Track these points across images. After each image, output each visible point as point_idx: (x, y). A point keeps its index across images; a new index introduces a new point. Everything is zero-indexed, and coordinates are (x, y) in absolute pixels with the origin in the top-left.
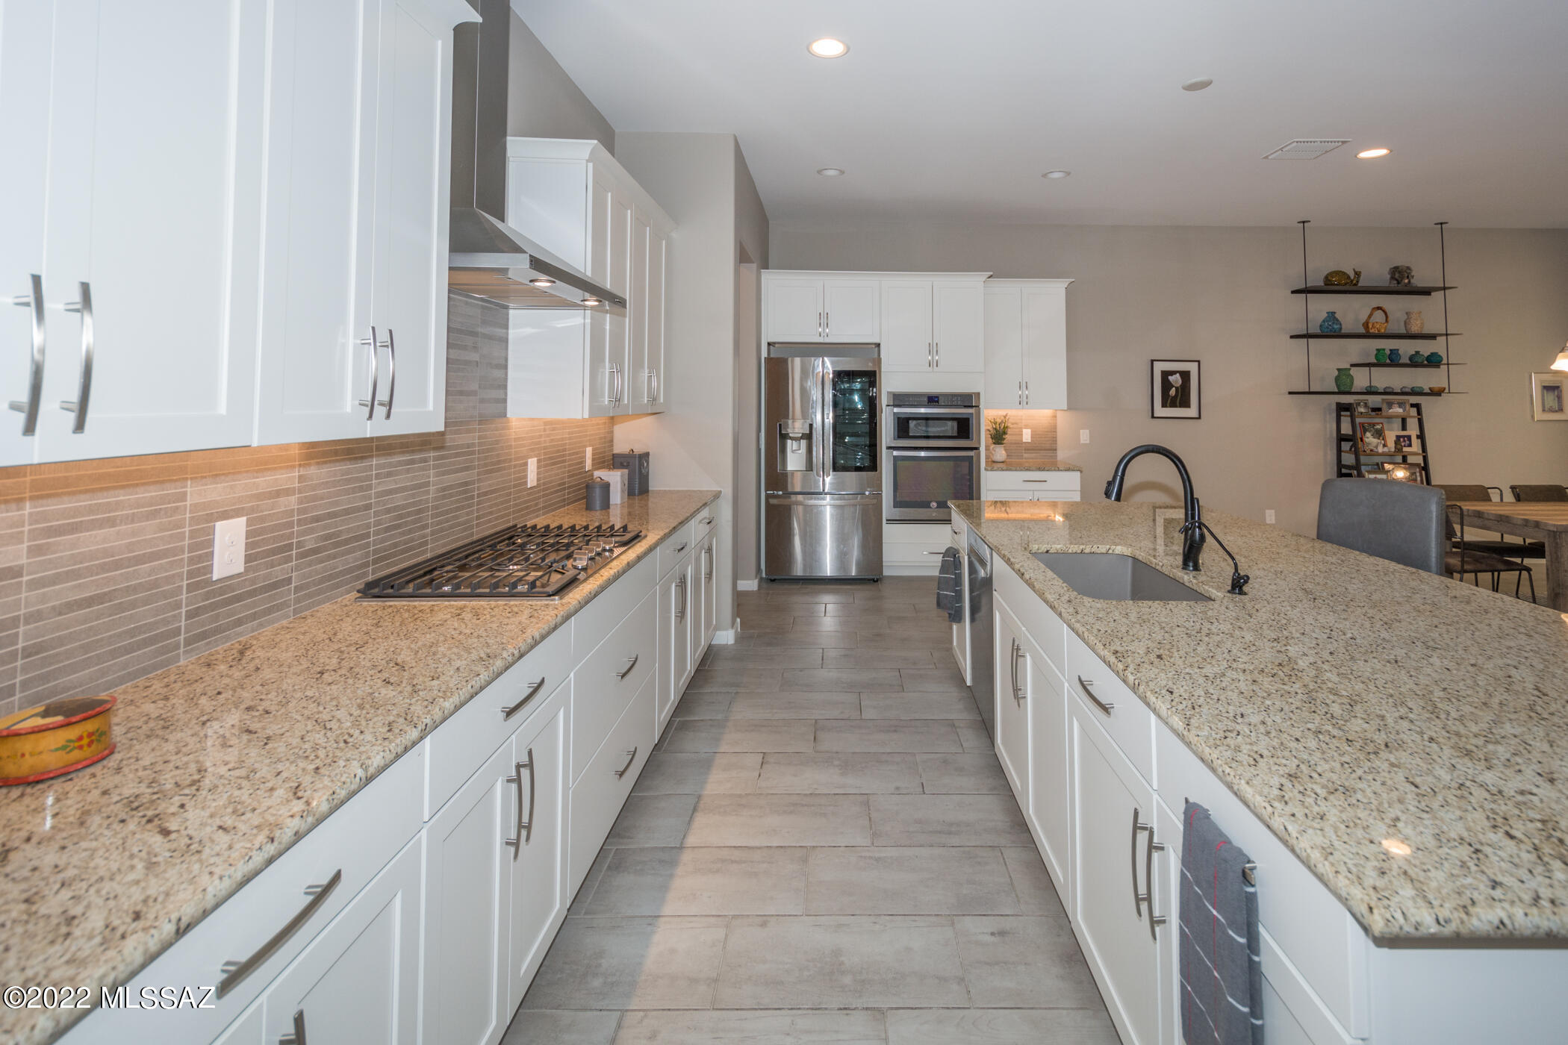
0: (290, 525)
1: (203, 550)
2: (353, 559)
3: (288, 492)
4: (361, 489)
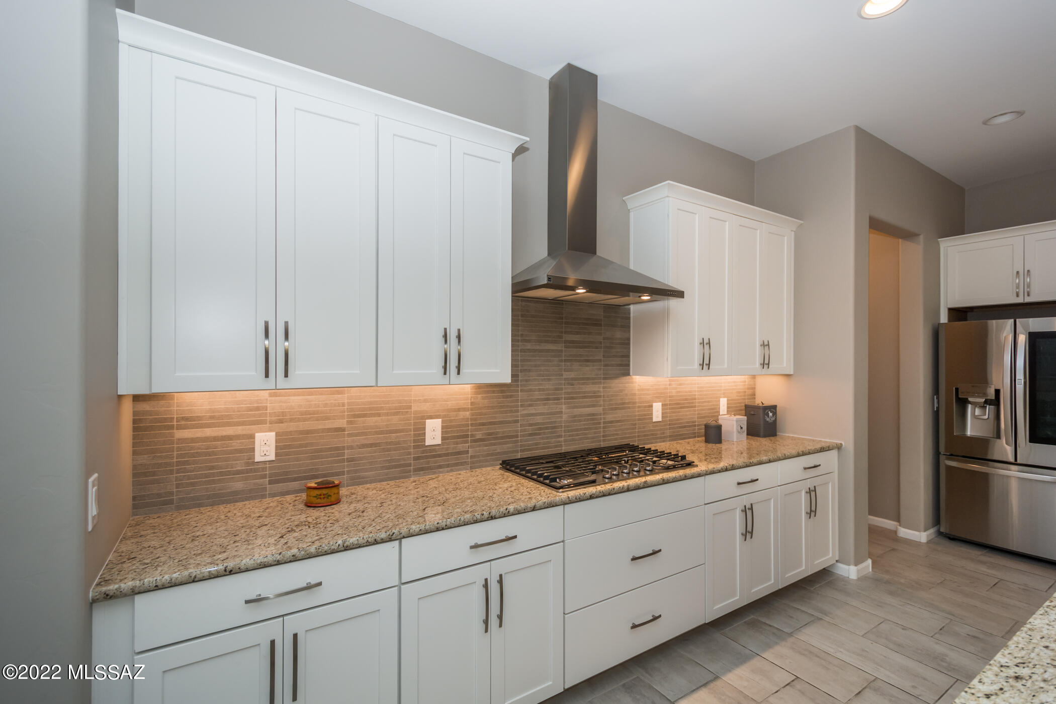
0: (467, 425)
1: (420, 432)
2: (507, 447)
3: (464, 409)
4: (511, 411)
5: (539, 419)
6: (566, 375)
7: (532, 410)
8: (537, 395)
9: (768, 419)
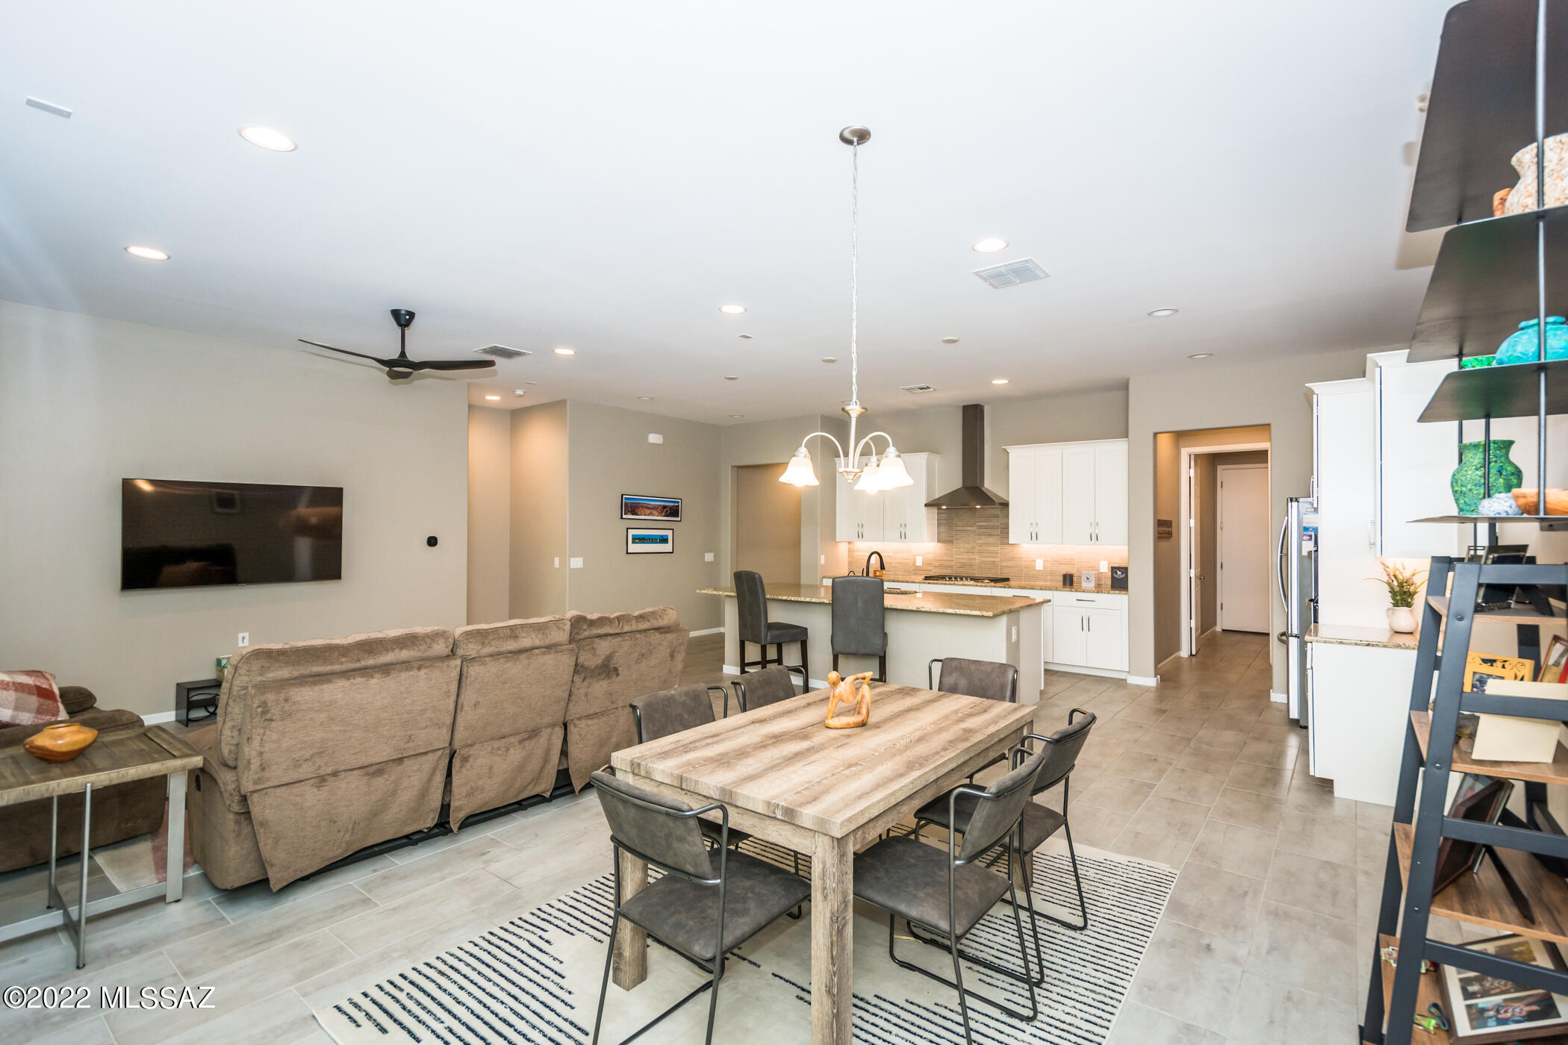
0: (932, 560)
3: (931, 553)
5: (963, 561)
6: (978, 541)
7: (960, 557)
8: (962, 550)
9: (1115, 576)
